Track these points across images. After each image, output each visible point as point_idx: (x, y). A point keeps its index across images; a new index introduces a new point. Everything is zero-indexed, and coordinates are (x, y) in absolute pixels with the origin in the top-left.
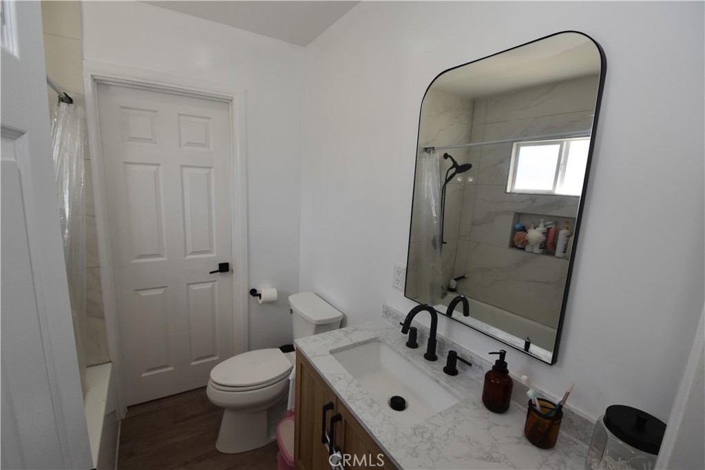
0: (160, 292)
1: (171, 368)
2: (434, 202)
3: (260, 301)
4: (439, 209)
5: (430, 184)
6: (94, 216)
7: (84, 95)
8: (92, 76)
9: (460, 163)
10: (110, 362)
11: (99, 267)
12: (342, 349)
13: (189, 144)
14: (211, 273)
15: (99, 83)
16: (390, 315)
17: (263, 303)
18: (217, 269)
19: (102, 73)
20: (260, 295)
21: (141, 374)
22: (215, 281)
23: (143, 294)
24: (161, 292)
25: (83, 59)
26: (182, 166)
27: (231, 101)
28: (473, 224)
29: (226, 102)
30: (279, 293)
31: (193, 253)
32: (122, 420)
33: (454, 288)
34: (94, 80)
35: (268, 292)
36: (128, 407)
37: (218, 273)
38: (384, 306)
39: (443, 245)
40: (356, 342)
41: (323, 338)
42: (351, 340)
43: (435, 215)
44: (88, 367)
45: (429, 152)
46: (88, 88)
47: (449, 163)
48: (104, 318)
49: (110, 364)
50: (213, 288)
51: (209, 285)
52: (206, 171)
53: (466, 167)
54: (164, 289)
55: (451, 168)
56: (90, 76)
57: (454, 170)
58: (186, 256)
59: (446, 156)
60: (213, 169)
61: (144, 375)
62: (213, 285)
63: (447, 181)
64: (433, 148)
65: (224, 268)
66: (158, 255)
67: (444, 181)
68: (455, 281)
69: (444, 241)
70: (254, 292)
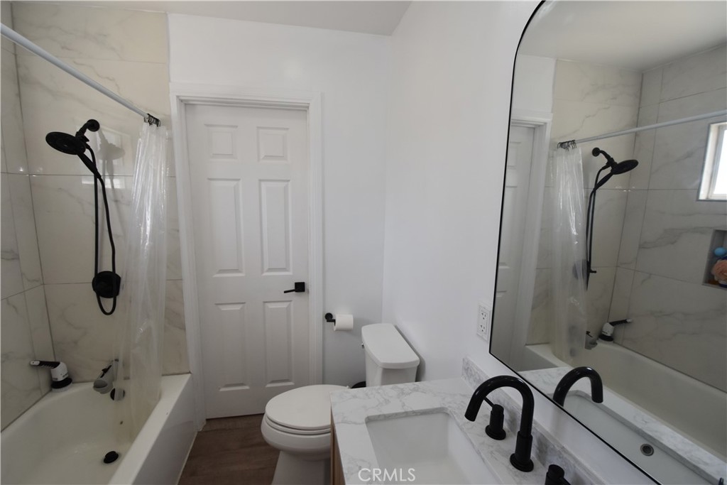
0: (238, 307)
1: (247, 387)
2: (573, 214)
3: (335, 328)
4: (582, 224)
5: (569, 192)
6: (178, 231)
7: (170, 116)
8: (178, 97)
9: (618, 160)
10: (190, 373)
11: (181, 280)
12: (387, 417)
13: (267, 157)
14: (285, 292)
15: (186, 104)
16: (472, 375)
17: (337, 330)
18: (293, 288)
19: (187, 93)
20: (334, 321)
21: (219, 389)
22: (291, 301)
23: (224, 308)
24: (239, 309)
25: (170, 81)
26: (260, 180)
27: (308, 107)
28: (642, 246)
29: (303, 109)
30: (355, 321)
31: (270, 270)
32: (199, 432)
33: (609, 335)
34: (182, 101)
35: (344, 318)
36: (207, 420)
37: (294, 292)
38: (464, 360)
39: (591, 274)
40: (409, 410)
41: (367, 395)
42: (404, 405)
43: (575, 233)
44: (163, 375)
45: (567, 148)
46: (174, 109)
47: (602, 160)
48: (185, 329)
49: (190, 375)
50: (288, 309)
51: (285, 305)
52: (283, 184)
53: (629, 165)
54: (241, 306)
55: (604, 168)
56: (175, 98)
57: (609, 170)
58: (262, 272)
59: (596, 152)
60: (289, 183)
61: (223, 390)
62: (290, 305)
63: (598, 185)
64: (573, 141)
65: (300, 287)
66: (237, 271)
67: (592, 186)
68: (611, 327)
69: (593, 269)
70: (329, 318)
